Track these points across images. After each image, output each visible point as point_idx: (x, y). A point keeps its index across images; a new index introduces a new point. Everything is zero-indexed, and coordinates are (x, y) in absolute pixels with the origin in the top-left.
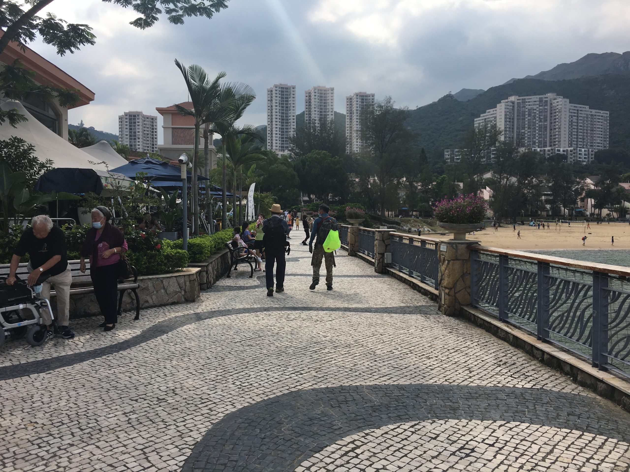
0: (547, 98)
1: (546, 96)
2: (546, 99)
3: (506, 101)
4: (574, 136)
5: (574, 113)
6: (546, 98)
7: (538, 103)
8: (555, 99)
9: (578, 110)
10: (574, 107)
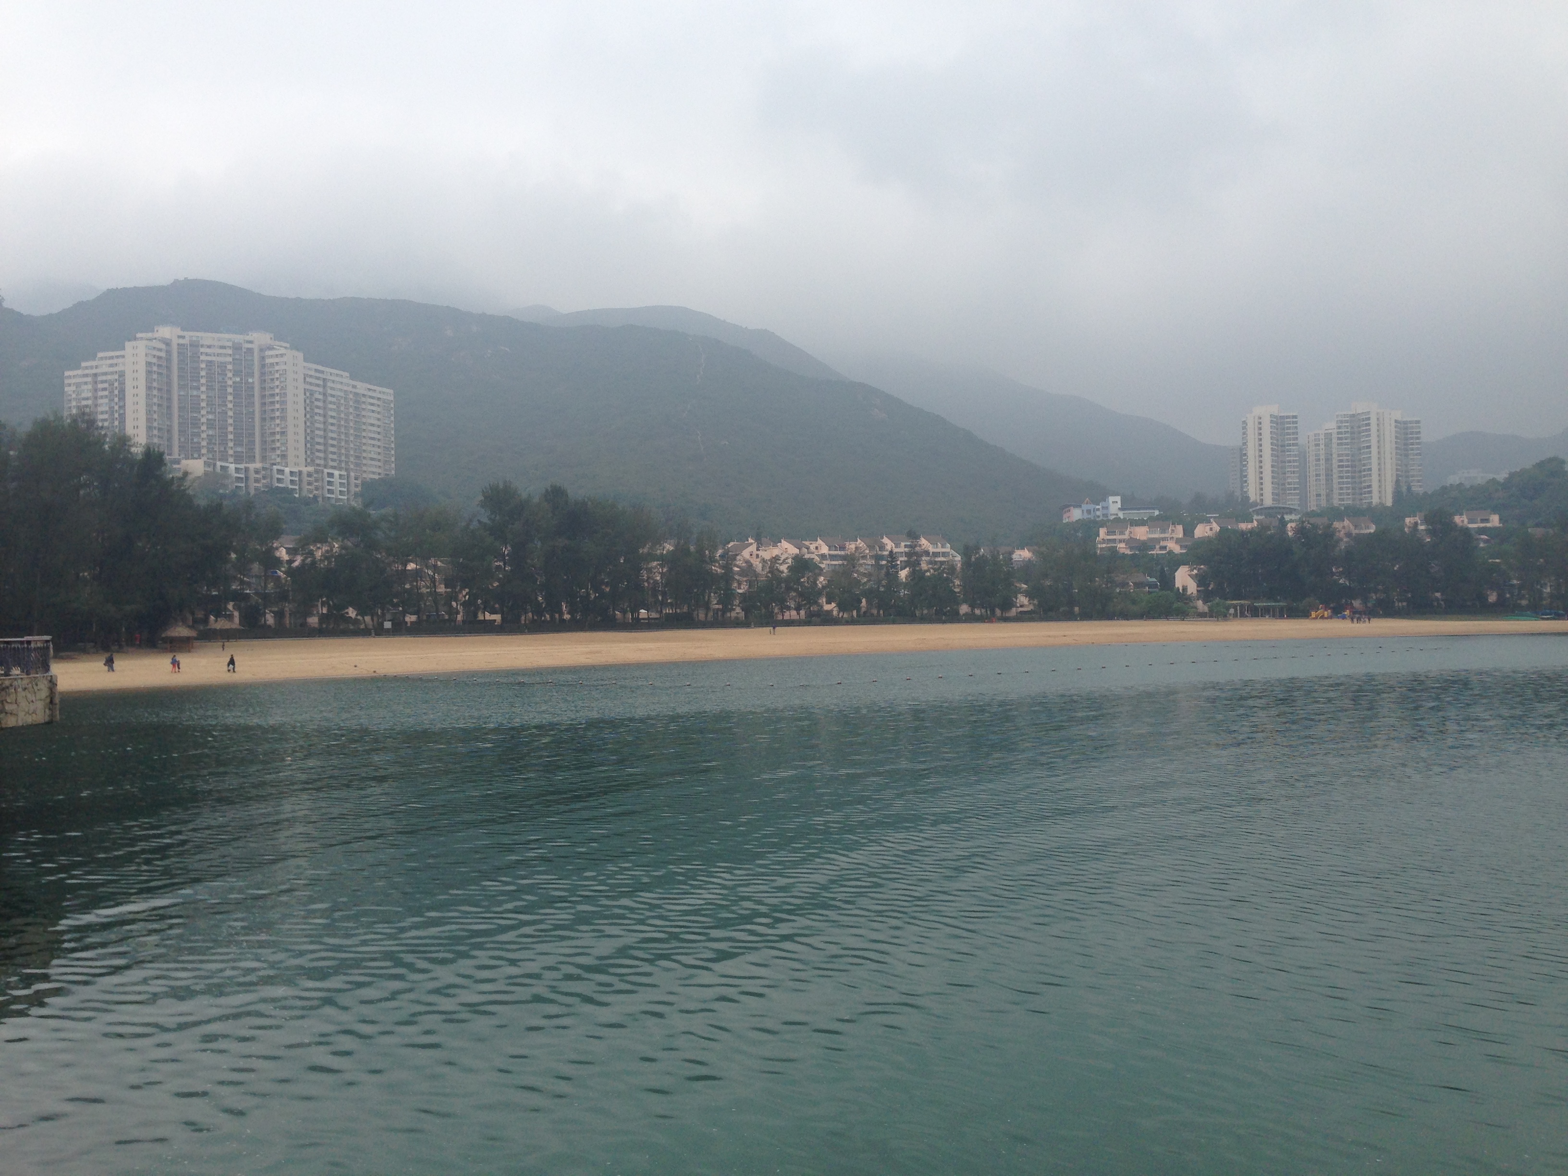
0: (251, 342)
1: (249, 338)
2: (250, 346)
7: (230, 352)
8: (272, 348)
9: (324, 380)
10: (315, 370)
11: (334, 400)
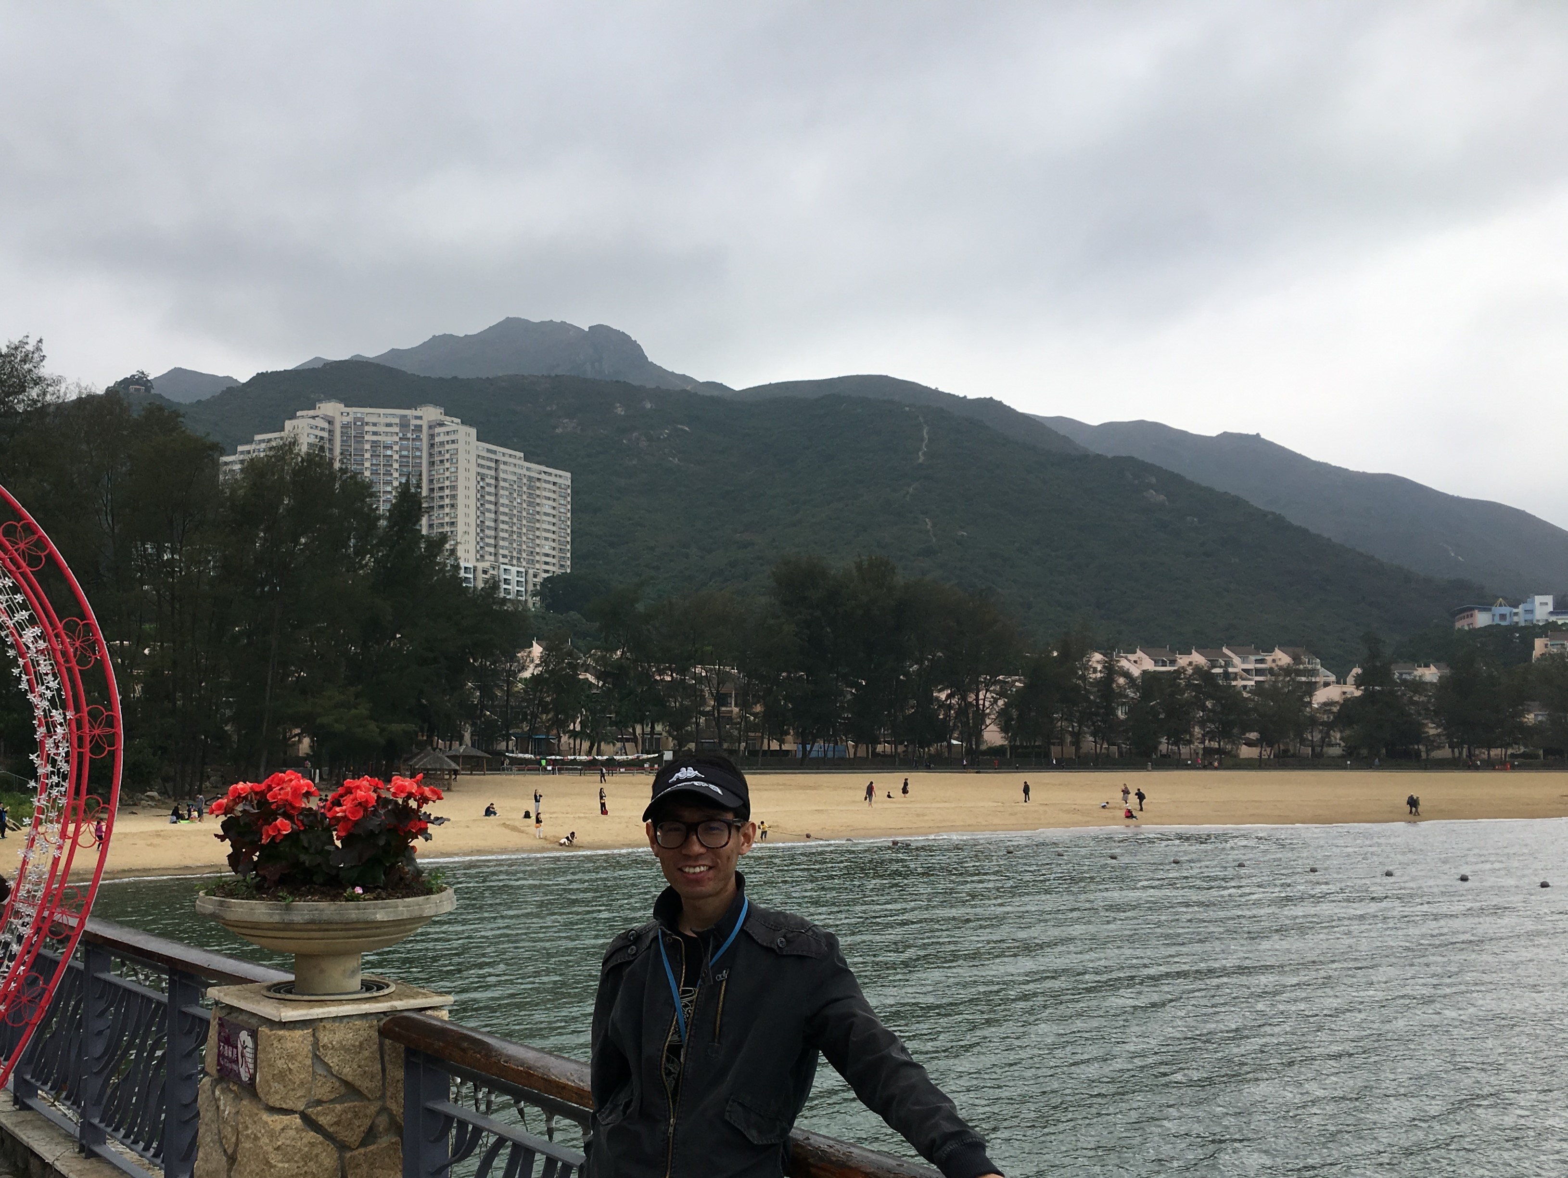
0: (420, 418)
1: (418, 413)
2: (418, 422)
3: (311, 413)
4: (487, 532)
5: (489, 468)
6: (417, 418)
7: (397, 429)
8: (441, 425)
9: (497, 461)
10: (488, 451)
11: (506, 485)
